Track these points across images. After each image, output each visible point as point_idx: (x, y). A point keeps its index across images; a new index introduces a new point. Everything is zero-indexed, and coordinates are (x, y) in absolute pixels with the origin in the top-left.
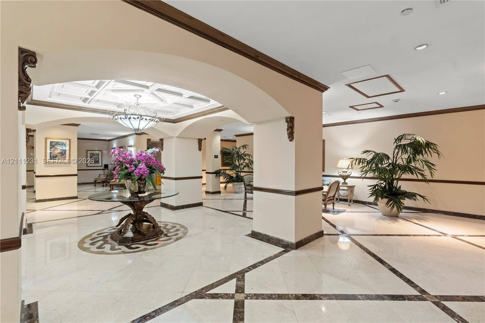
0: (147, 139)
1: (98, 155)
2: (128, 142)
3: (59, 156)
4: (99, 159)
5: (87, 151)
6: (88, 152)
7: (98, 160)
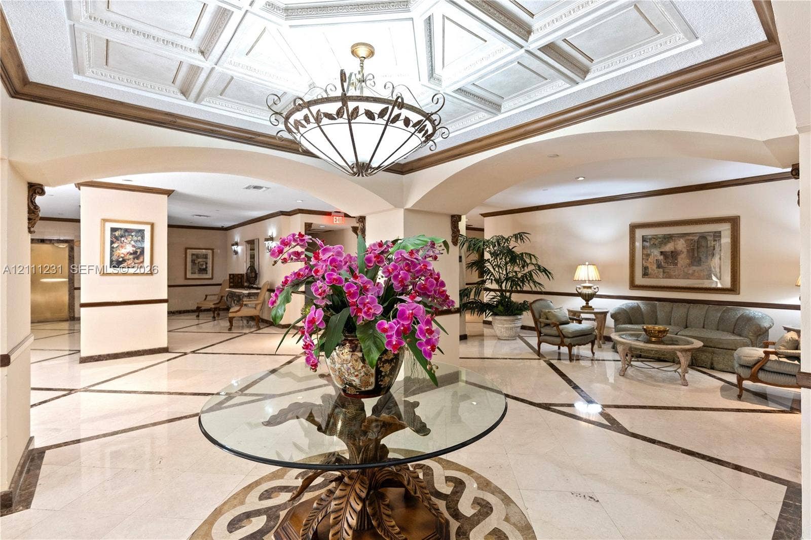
0: (305, 223)
1: (206, 257)
2: (266, 231)
3: (128, 260)
4: (208, 265)
5: (186, 249)
6: (188, 251)
7: (206, 267)
